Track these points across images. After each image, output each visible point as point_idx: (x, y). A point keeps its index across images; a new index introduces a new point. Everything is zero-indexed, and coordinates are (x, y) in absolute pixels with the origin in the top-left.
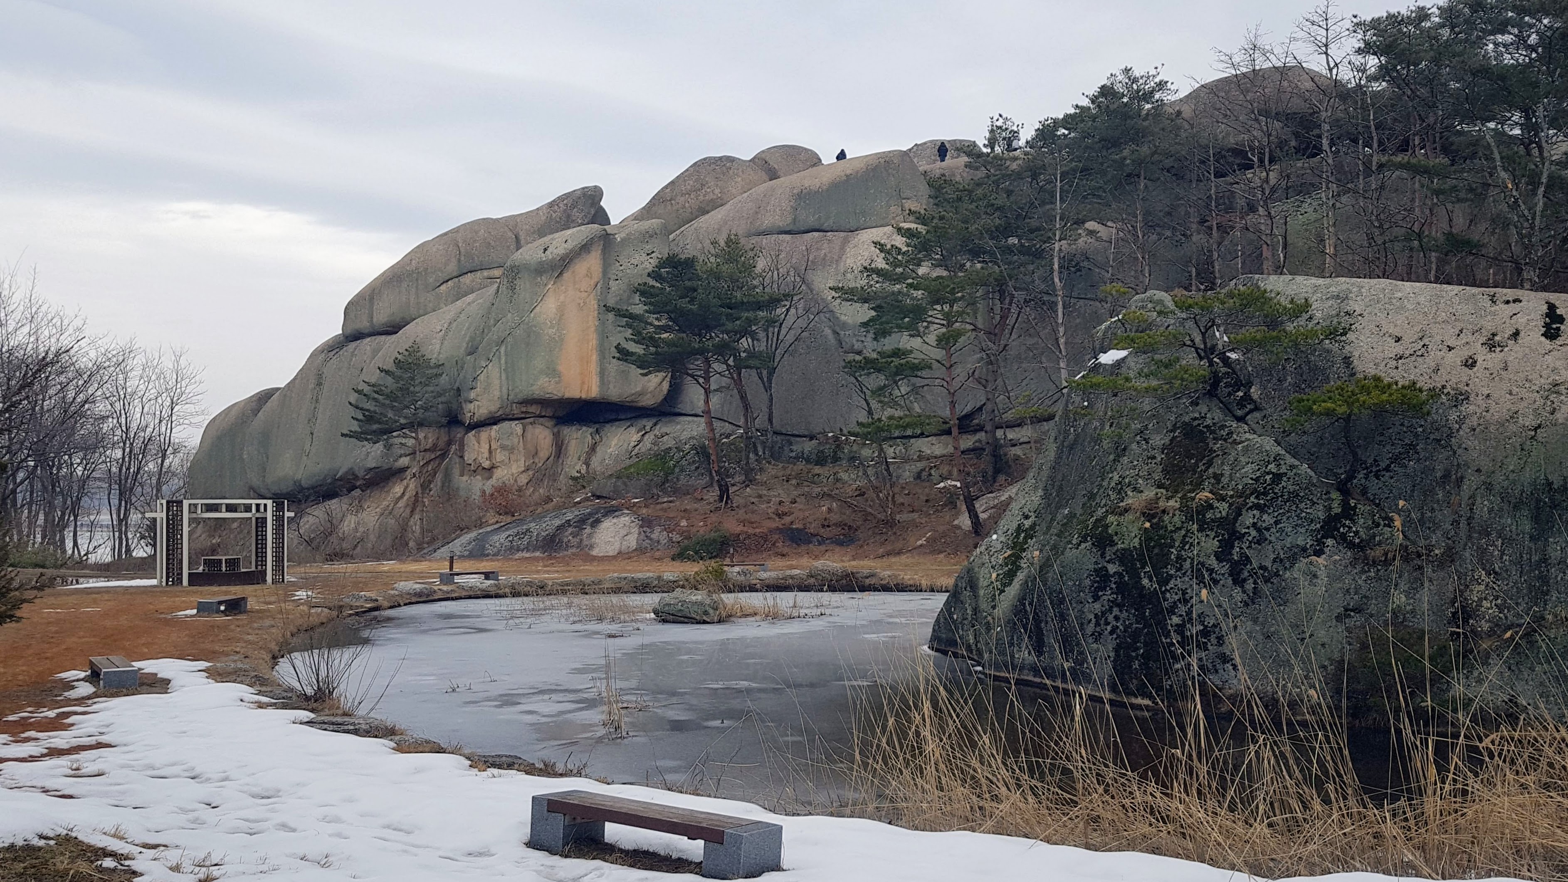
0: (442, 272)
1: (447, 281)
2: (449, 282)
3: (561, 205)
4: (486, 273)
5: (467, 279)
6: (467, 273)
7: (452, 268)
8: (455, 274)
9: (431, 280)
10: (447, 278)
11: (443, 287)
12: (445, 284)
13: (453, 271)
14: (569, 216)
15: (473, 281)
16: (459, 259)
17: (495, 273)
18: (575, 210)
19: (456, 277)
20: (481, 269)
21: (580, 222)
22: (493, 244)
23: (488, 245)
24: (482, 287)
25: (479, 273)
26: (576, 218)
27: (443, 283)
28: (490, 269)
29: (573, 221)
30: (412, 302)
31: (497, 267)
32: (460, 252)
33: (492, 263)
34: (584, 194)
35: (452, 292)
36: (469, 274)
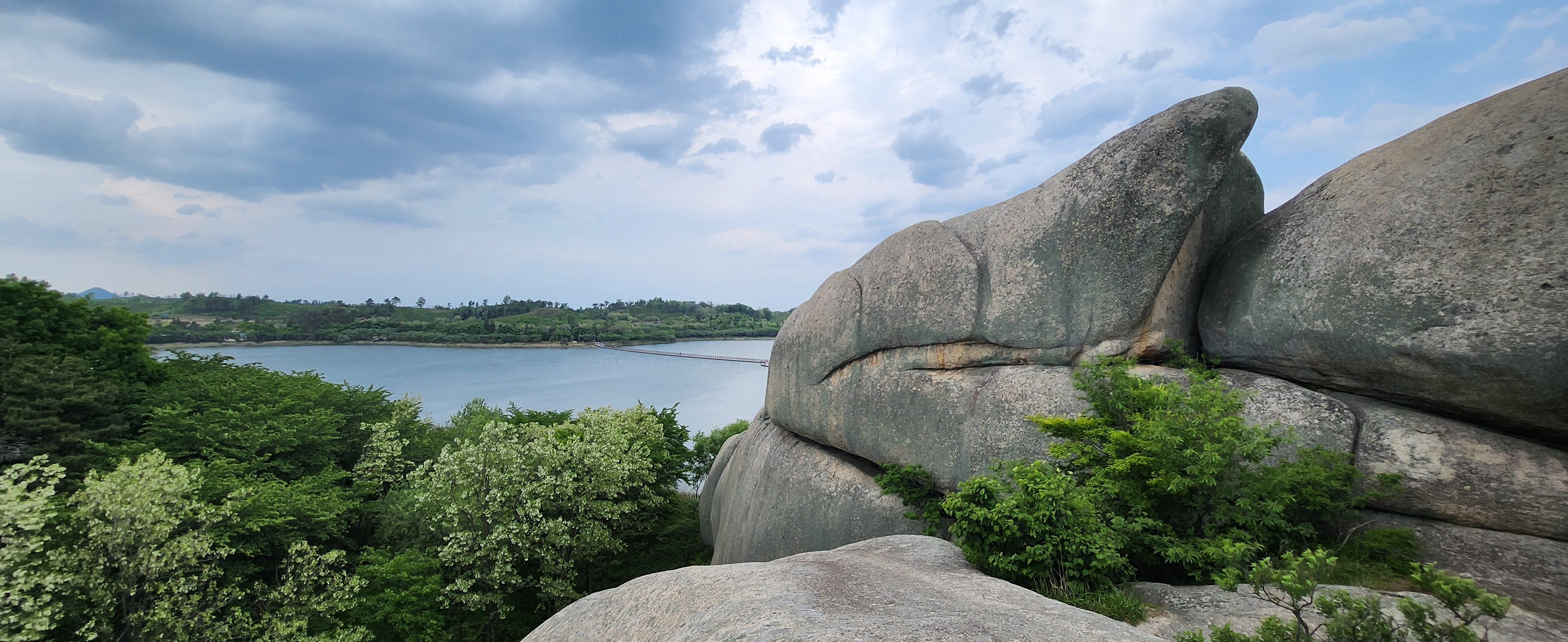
0: (832, 349)
2: (845, 370)
4: (912, 356)
5: (874, 367)
6: (875, 352)
7: (847, 341)
9: (815, 362)
10: (839, 363)
12: (838, 373)
13: (849, 347)
14: (1130, 197)
15: (884, 372)
16: (860, 322)
17: (930, 356)
18: (1151, 177)
19: (857, 359)
20: (902, 347)
21: (1169, 210)
22: (923, 287)
23: (913, 291)
24: (899, 389)
25: (897, 355)
26: (1155, 202)
27: (835, 370)
28: (919, 347)
29: (1144, 212)
30: (792, 400)
31: (933, 344)
32: (861, 307)
33: (920, 333)
34: (1187, 123)
35: (846, 394)
36: (880, 354)
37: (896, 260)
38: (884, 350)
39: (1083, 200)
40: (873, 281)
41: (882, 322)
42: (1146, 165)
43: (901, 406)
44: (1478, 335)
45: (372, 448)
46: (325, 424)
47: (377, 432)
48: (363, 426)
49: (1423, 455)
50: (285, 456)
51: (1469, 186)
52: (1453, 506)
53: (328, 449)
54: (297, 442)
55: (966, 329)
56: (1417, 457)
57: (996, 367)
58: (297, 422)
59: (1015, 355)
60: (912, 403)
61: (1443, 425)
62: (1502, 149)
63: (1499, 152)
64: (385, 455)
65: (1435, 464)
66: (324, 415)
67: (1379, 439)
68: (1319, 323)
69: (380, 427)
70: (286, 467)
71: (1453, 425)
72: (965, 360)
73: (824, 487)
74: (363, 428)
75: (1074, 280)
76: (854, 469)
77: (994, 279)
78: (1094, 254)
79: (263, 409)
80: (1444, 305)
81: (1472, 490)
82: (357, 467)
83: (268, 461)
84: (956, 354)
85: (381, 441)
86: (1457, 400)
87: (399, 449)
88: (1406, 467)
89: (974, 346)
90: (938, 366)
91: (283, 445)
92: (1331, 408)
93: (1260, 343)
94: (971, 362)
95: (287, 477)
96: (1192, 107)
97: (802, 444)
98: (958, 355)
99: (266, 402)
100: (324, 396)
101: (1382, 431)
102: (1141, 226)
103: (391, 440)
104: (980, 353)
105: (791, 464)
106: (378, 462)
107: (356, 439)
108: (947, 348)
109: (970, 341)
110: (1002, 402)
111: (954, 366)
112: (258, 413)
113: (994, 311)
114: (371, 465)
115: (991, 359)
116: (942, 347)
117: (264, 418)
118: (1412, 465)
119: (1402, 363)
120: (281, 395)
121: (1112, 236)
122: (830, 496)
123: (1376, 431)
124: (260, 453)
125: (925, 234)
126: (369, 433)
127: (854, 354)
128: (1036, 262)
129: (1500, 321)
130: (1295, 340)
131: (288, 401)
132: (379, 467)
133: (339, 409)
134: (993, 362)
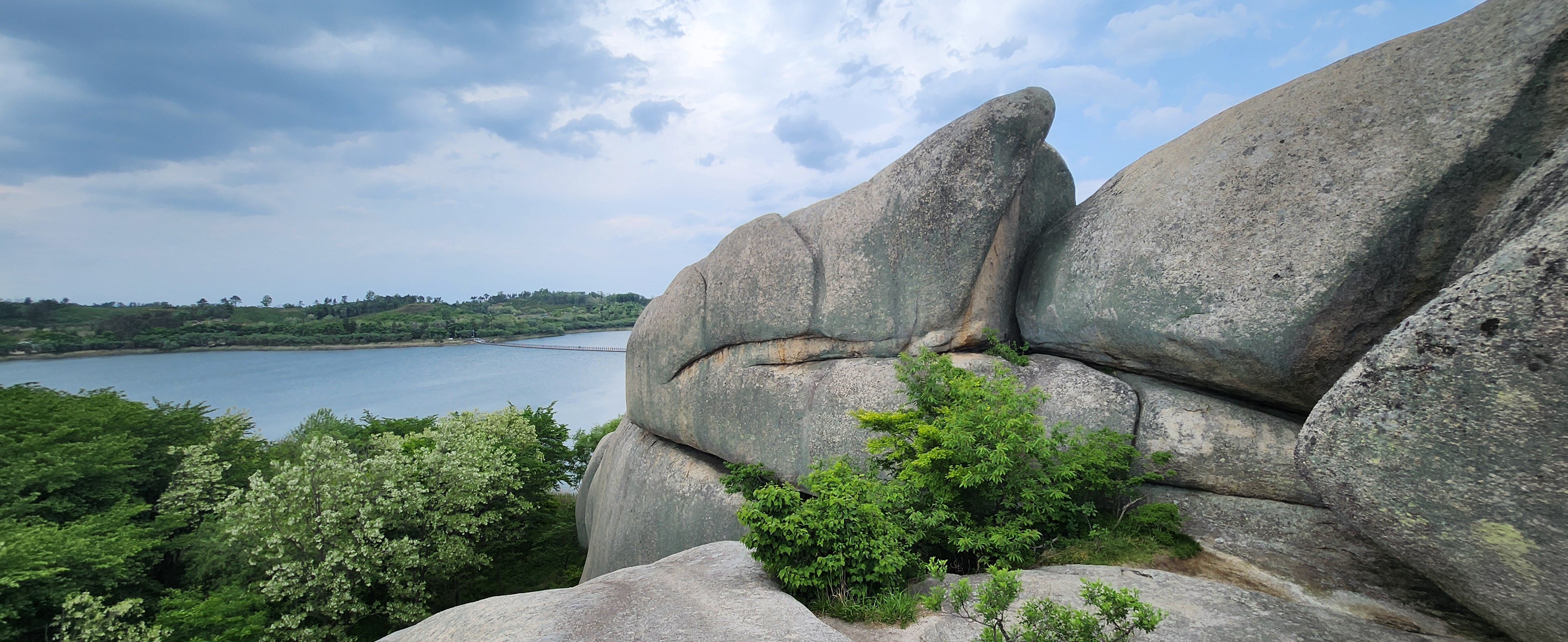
0: (679, 347)
1: (690, 364)
2: (693, 368)
3: (923, 164)
4: (755, 352)
5: (720, 363)
6: (721, 349)
7: (693, 339)
8: (699, 350)
9: (664, 361)
10: (687, 360)
11: (684, 377)
12: (686, 371)
13: (695, 344)
14: (946, 193)
15: (729, 369)
16: (704, 318)
17: (772, 352)
18: (963, 173)
19: (704, 356)
20: (745, 343)
21: (979, 205)
22: (763, 282)
23: (753, 287)
24: (743, 386)
25: (742, 351)
26: (967, 197)
27: (683, 368)
28: (761, 342)
29: (958, 207)
30: (645, 400)
31: (774, 340)
32: (705, 303)
33: (760, 329)
34: (993, 120)
35: (694, 392)
36: (725, 350)
37: (737, 254)
38: (729, 346)
39: (905, 195)
40: (716, 276)
41: (725, 318)
42: (959, 161)
43: (745, 403)
44: (1226, 322)
45: (185, 475)
46: (116, 452)
47: (189, 456)
48: (172, 450)
49: (1188, 432)
50: (63, 492)
51: (1222, 184)
52: (1212, 477)
53: (125, 479)
54: (76, 475)
55: (803, 324)
56: (1184, 433)
57: (834, 361)
58: (78, 452)
59: (849, 348)
60: (755, 399)
61: (1205, 402)
62: (1247, 151)
63: (1245, 154)
64: (200, 480)
65: (1198, 440)
66: (112, 442)
67: (1155, 418)
68: (1106, 311)
69: (194, 451)
70: (60, 506)
71: (1214, 403)
72: (804, 355)
73: (678, 487)
74: (171, 453)
75: (900, 273)
76: (708, 467)
77: (828, 273)
78: (917, 248)
79: (31, 439)
80: (1201, 294)
81: (1226, 462)
82: (164, 497)
83: (37, 501)
84: (796, 349)
85: (196, 466)
86: (1217, 379)
87: (219, 473)
88: (1176, 443)
89: (812, 340)
90: (779, 361)
91: (59, 479)
92: (1117, 391)
93: (1062, 330)
94: (811, 356)
95: (63, 519)
96: (998, 106)
97: (660, 443)
98: (797, 350)
99: (36, 430)
100: (116, 419)
101: (1157, 410)
102: (956, 220)
103: (207, 463)
104: (818, 347)
105: (648, 465)
106: (191, 490)
107: (160, 466)
108: (787, 343)
109: (808, 335)
110: (836, 396)
111: (794, 361)
112: (22, 445)
113: (828, 306)
114: (182, 493)
115: (828, 352)
116: (782, 343)
117: (31, 449)
118: (1180, 441)
119: (1171, 349)
120: (58, 421)
121: (932, 230)
122: (683, 497)
123: (1153, 411)
124: (25, 493)
125: (765, 228)
126: (180, 457)
127: (700, 351)
128: (867, 256)
129: (1243, 308)
130: (1089, 327)
131: (65, 428)
132: (192, 495)
133: (137, 431)
134: (830, 356)
